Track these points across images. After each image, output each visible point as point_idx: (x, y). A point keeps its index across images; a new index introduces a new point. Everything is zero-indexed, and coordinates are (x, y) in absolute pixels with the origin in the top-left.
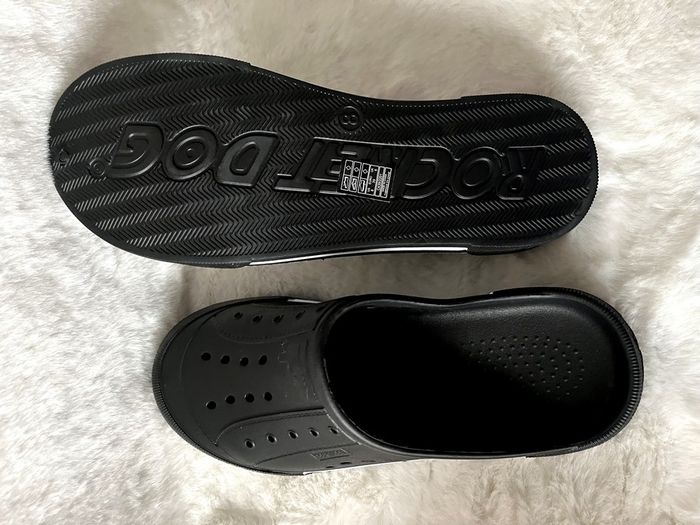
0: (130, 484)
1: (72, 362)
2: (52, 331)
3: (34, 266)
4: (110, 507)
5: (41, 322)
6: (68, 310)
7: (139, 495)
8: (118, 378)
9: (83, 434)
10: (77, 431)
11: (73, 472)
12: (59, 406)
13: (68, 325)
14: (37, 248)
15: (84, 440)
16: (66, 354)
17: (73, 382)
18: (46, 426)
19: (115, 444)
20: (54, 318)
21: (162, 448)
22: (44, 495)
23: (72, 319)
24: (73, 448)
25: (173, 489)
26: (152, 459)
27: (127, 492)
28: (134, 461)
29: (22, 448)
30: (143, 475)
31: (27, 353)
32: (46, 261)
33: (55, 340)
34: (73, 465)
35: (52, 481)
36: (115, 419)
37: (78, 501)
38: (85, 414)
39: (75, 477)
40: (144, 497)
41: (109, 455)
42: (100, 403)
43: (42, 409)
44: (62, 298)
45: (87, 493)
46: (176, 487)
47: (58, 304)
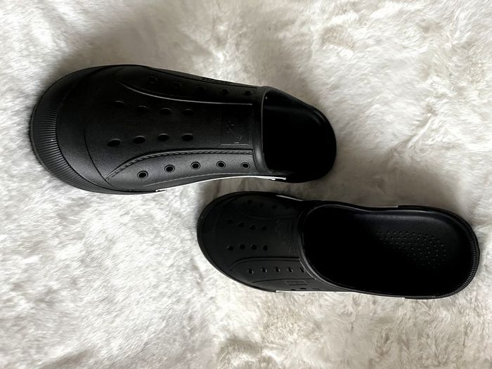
0: (185, 323)
1: (160, 259)
2: (151, 243)
4: (176, 334)
5: (146, 239)
6: (158, 231)
7: (189, 329)
8: (180, 266)
9: (164, 296)
10: (162, 295)
11: (160, 316)
12: (154, 281)
13: (158, 240)
15: (165, 299)
16: (157, 254)
18: (149, 291)
19: (178, 301)
20: (152, 237)
21: (200, 304)
22: (148, 327)
23: (160, 236)
24: (160, 303)
25: (205, 326)
26: (195, 310)
27: (183, 327)
28: (186, 310)
29: (138, 302)
30: (190, 318)
31: (141, 254)
32: (149, 207)
33: (153, 248)
34: (160, 312)
35: (151, 319)
36: (178, 288)
37: (162, 331)
38: (165, 285)
40: (192, 329)
41: (175, 307)
42: (171, 280)
43: (147, 282)
44: (156, 225)
45: (165, 327)
46: (207, 326)
47: (155, 229)
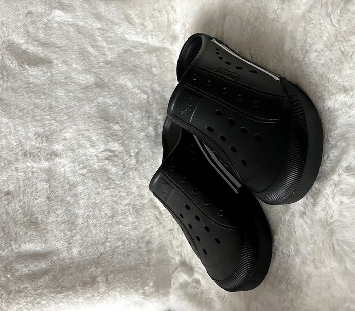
3: (99, 166)
14: (100, 160)
17: (116, 206)
18: (105, 220)
20: (107, 184)
21: (158, 233)
24: (116, 228)
28: (144, 237)
34: (116, 234)
37: (118, 247)
39: (116, 239)
40: (148, 251)
42: (128, 214)
43: (103, 214)
46: (165, 250)
